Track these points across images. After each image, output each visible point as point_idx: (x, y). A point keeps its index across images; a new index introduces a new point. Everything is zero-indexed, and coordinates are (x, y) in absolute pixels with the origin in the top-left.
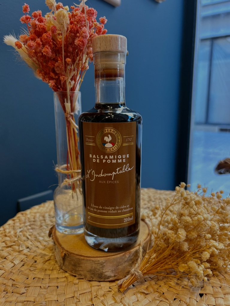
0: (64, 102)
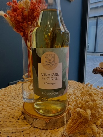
0: (27, 42)
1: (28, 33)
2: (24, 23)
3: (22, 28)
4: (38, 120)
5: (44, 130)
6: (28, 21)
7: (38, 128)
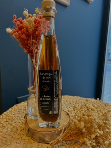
0: (32, 59)
1: (32, 50)
2: (29, 40)
3: (27, 45)
6: (33, 39)
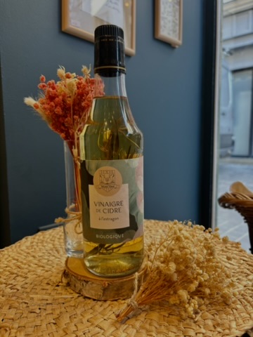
0: (72, 148)
1: (73, 133)
2: (66, 117)
3: (63, 125)
4: (90, 283)
5: (100, 301)
6: (74, 114)
7: (90, 298)
